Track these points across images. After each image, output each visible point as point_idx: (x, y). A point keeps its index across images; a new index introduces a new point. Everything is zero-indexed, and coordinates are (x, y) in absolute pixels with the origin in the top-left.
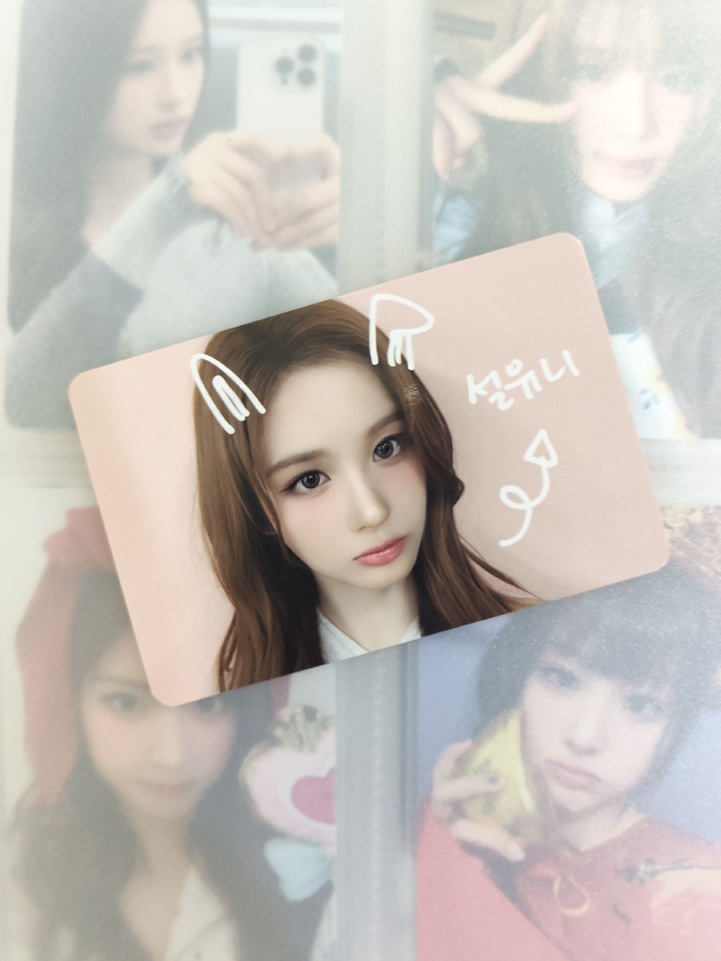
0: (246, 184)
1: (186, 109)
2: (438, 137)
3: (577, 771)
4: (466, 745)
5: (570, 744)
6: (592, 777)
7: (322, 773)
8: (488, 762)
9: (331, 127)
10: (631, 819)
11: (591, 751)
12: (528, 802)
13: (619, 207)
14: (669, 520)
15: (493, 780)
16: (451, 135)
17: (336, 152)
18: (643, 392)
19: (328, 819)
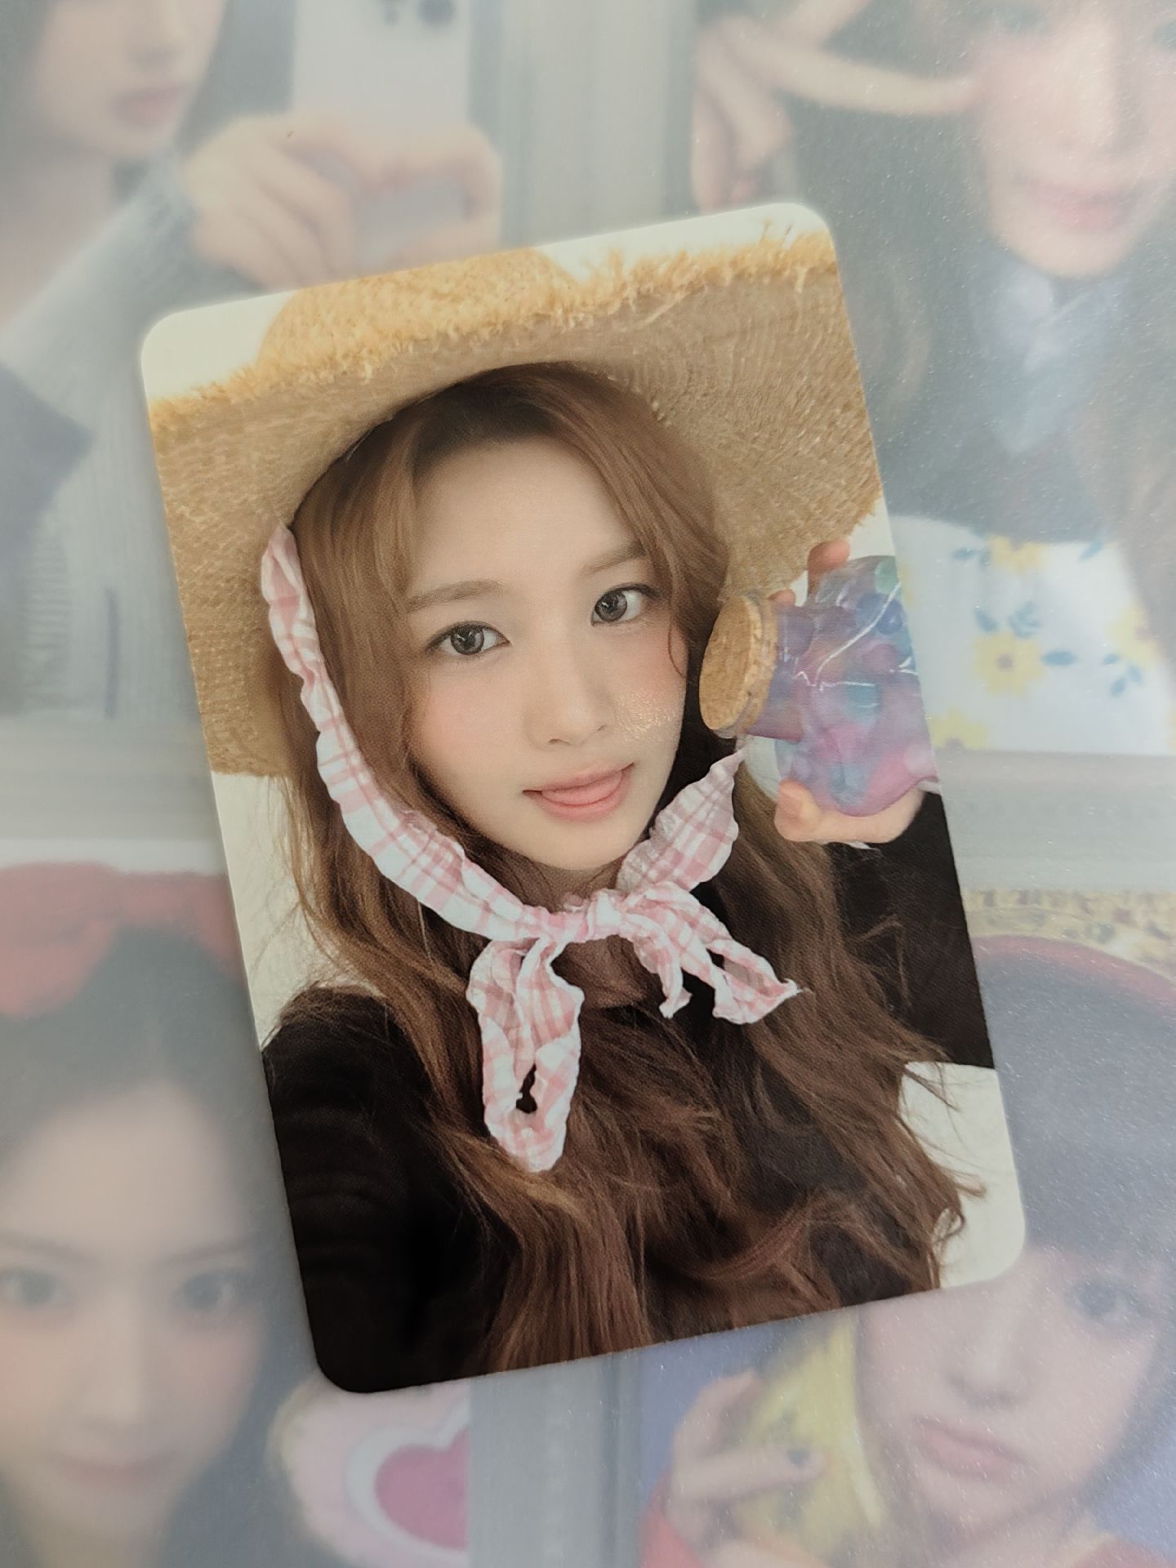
0: (310, 222)
1: (189, 66)
2: (702, 138)
3: (974, 1441)
4: (744, 1381)
5: (958, 1383)
6: (1005, 1454)
7: (442, 1439)
8: (789, 1418)
9: (482, 111)
10: (1087, 1541)
11: (1003, 1399)
12: (872, 1505)
13: (1065, 287)
14: (1162, 923)
15: (799, 1457)
16: (729, 137)
17: (494, 165)
18: (1112, 659)
19: (450, 1538)
